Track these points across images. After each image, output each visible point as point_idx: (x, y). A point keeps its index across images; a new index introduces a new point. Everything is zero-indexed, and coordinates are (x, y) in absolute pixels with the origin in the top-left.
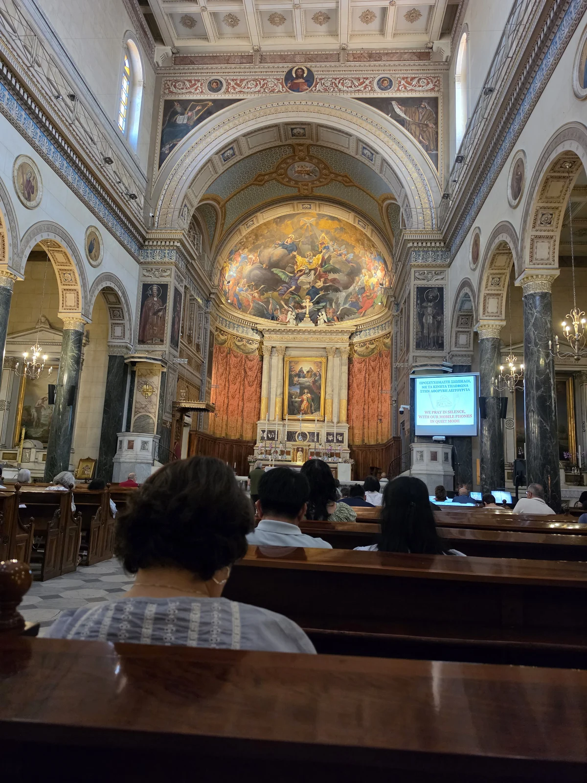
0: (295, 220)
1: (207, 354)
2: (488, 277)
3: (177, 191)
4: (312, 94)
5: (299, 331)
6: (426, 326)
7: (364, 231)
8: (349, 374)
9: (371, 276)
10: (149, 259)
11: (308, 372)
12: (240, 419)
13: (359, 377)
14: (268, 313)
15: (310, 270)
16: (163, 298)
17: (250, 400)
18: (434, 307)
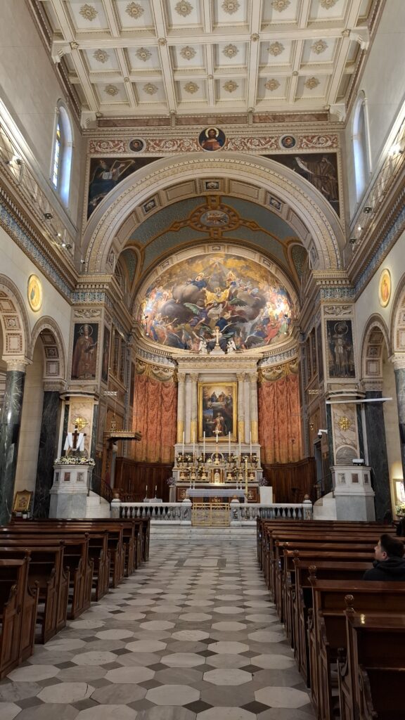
0: (205, 260)
1: (130, 384)
2: (400, 313)
3: (105, 239)
4: (223, 152)
5: (210, 360)
6: (337, 355)
7: (268, 269)
8: (258, 397)
9: (274, 308)
10: (81, 301)
11: (220, 396)
12: (158, 444)
13: (268, 400)
14: (181, 343)
15: (219, 304)
16: (94, 337)
17: (167, 425)
18: (344, 338)
